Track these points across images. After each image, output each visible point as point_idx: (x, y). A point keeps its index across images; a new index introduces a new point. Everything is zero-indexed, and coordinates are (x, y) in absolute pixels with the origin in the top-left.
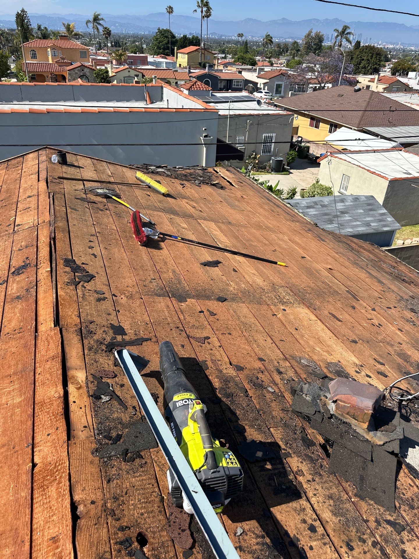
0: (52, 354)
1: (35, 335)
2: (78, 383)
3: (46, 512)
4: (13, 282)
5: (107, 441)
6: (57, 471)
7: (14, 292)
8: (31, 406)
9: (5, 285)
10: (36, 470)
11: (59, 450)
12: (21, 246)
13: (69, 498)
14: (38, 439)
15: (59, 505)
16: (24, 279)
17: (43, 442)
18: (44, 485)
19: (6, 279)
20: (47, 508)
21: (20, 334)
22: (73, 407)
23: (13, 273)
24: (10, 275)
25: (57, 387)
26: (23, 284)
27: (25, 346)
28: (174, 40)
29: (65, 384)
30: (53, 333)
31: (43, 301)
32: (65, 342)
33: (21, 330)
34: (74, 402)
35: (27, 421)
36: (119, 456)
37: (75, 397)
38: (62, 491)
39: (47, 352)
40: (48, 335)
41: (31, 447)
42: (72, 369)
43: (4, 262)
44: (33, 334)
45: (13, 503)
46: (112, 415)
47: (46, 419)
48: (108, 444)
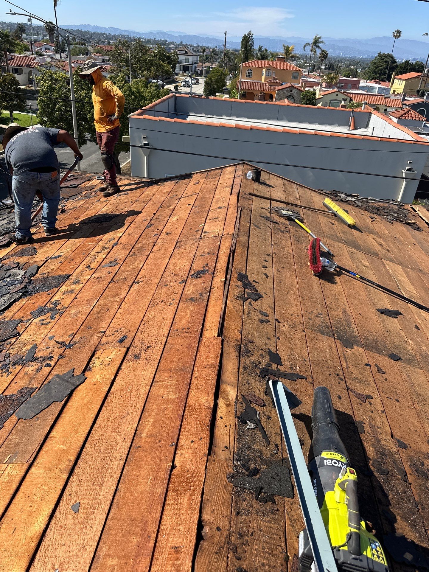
0: (211, 362)
1: (200, 339)
2: (228, 399)
3: (174, 517)
4: (191, 284)
5: (244, 471)
6: (192, 482)
7: (189, 292)
8: (182, 406)
9: (184, 285)
10: (175, 472)
11: (198, 462)
12: (204, 252)
13: (198, 514)
14: (182, 442)
15: (188, 517)
16: (200, 284)
17: (185, 447)
18: (178, 490)
19: (185, 279)
20: (177, 514)
21: (187, 334)
22: (219, 423)
23: (193, 275)
24: (189, 276)
25: (208, 396)
26: (199, 288)
27: (189, 346)
28: (394, 65)
29: (216, 397)
30: (215, 342)
31: (212, 308)
32: (224, 355)
33: (188, 331)
34: (221, 418)
35: (176, 420)
36: (252, 491)
37: (223, 413)
38: (193, 504)
39: (206, 359)
40: (211, 342)
41: (174, 447)
42: (225, 383)
43: (187, 264)
44: (198, 337)
45: (148, 495)
46: (253, 445)
47: (193, 425)
48: (244, 474)
